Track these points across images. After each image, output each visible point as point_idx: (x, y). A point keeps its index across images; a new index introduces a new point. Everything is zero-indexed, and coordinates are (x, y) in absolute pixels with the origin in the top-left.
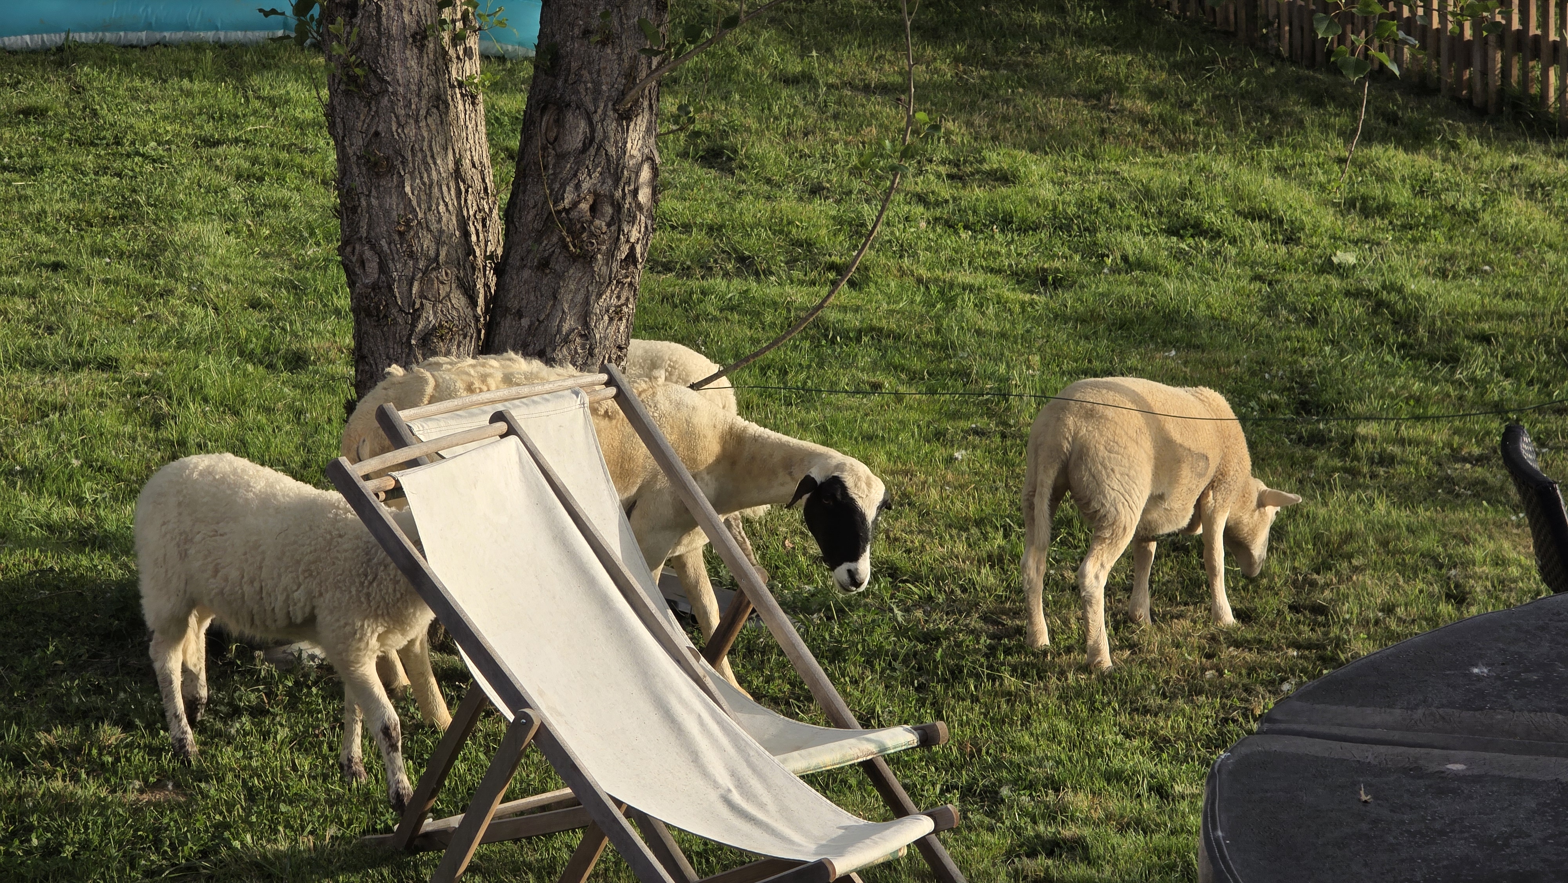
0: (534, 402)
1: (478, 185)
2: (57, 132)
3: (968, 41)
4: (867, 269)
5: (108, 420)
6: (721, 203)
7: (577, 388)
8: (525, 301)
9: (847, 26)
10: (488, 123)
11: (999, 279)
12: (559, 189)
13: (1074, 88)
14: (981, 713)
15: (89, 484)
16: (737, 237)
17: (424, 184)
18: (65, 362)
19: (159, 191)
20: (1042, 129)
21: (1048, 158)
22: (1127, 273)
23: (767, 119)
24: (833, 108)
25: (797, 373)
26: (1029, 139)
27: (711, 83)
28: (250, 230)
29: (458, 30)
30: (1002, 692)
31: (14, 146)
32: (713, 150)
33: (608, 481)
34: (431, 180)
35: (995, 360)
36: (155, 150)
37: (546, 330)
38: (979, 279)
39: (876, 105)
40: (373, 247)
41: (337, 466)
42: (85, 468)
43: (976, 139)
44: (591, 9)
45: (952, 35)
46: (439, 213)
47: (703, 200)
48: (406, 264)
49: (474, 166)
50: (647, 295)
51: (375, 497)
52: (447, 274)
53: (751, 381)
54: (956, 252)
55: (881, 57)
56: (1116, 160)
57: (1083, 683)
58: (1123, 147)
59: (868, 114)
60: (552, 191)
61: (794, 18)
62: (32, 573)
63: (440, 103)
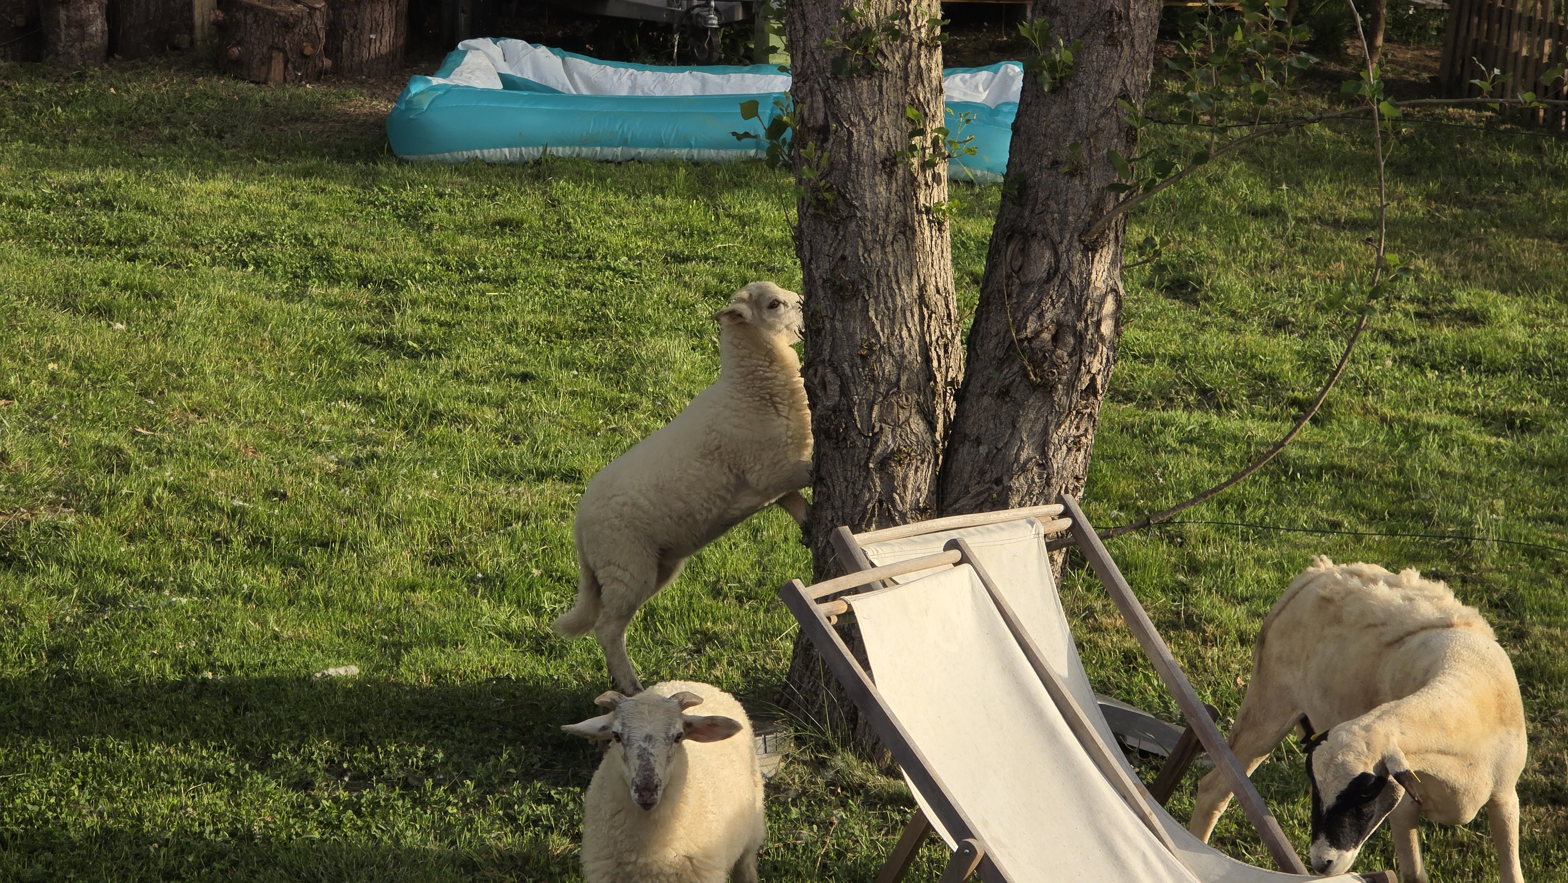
0: (988, 530)
1: (942, 311)
2: (531, 244)
3: (1442, 179)
4: (1330, 406)
6: (1185, 334)
7: (1032, 518)
8: (984, 429)
9: (1319, 161)
10: (954, 246)
11: (1465, 421)
12: (1022, 318)
13: (1549, 229)
14: (1432, 863)
15: (548, 593)
16: (1200, 369)
17: (888, 309)
18: (530, 471)
19: (628, 305)
20: (1514, 270)
21: (1520, 300)
23: (1234, 251)
24: (1301, 242)
25: (1255, 508)
26: (1501, 279)
27: (1179, 214)
29: (927, 157)
30: (1454, 843)
31: (490, 256)
32: (1178, 281)
33: (1059, 613)
34: (895, 305)
35: (1458, 503)
36: (626, 264)
37: (1003, 458)
38: (1445, 420)
39: (1344, 240)
40: (835, 370)
41: (792, 588)
42: (545, 578)
43: (1446, 278)
44: (1061, 140)
45: (1425, 172)
46: (901, 338)
47: (1166, 330)
48: (867, 387)
49: (938, 292)
50: (1106, 425)
51: (827, 621)
52: (907, 399)
53: (1208, 516)
54: (1422, 392)
55: (1352, 192)
57: (1537, 837)
59: (1337, 250)
60: (1014, 319)
61: (1265, 151)
62: (488, 681)
63: (907, 230)
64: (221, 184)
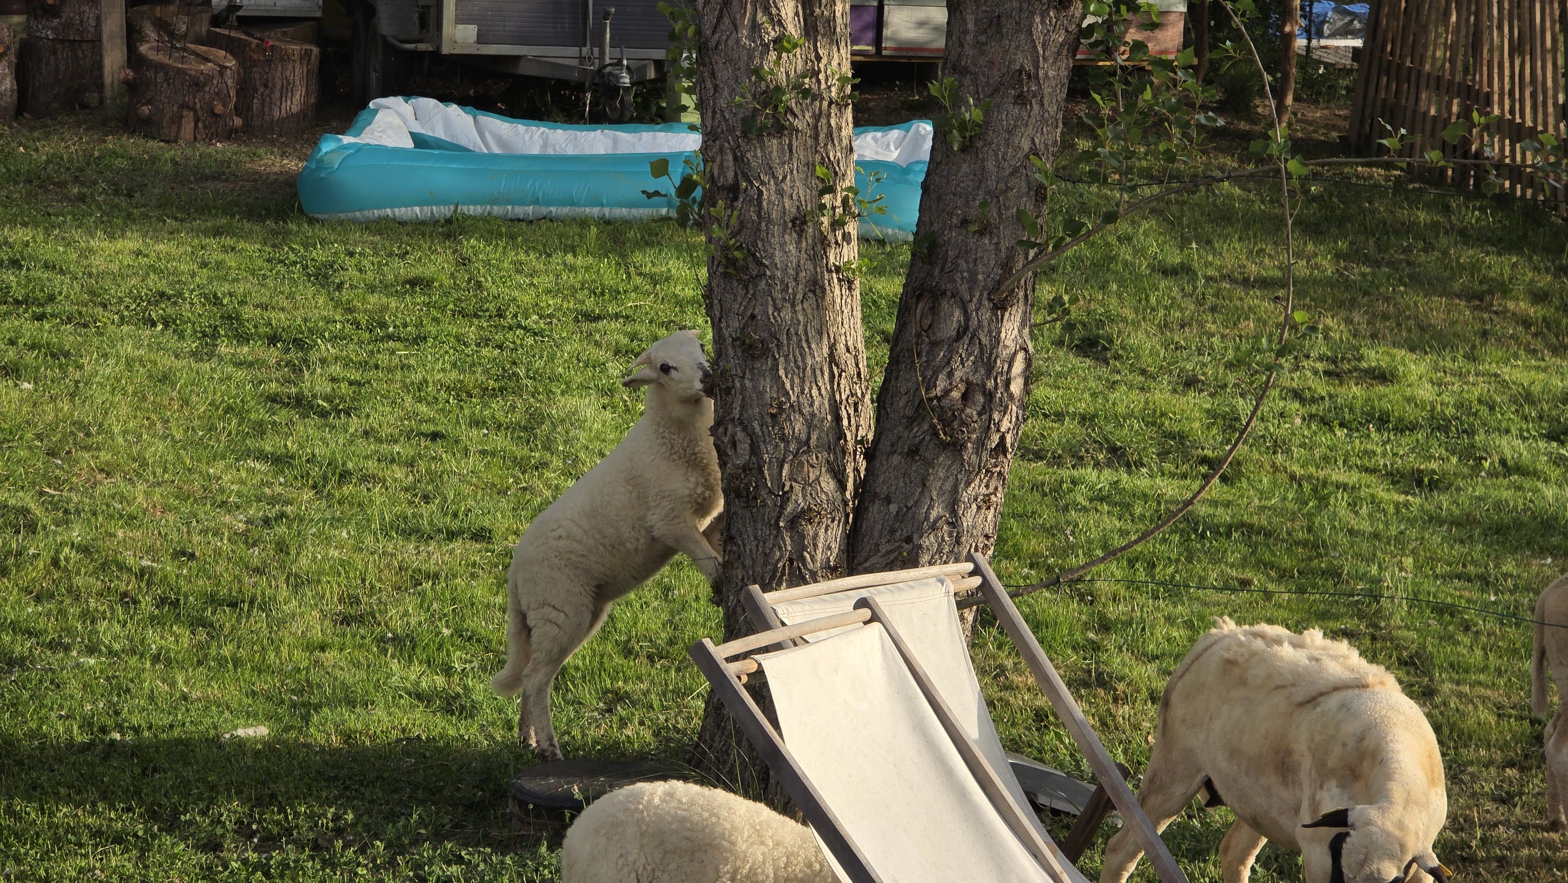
0: (898, 588)
1: (852, 369)
2: (441, 303)
3: (1350, 238)
4: (1239, 464)
5: (480, 591)
6: (1095, 393)
7: (942, 577)
8: (894, 487)
9: (1228, 219)
10: (864, 305)
11: (1373, 479)
12: (932, 376)
13: (1456, 287)
15: (458, 653)
16: (1110, 428)
17: (798, 368)
18: (440, 531)
19: (539, 364)
20: (1422, 329)
21: (1428, 358)
22: (1505, 477)
23: (1144, 310)
24: (1211, 300)
25: (1165, 566)
26: (1409, 338)
27: (1089, 272)
28: (626, 406)
29: (837, 214)
31: (400, 315)
32: (1089, 339)
33: (970, 671)
34: (805, 364)
35: (1367, 561)
36: (536, 323)
37: (913, 517)
38: (1353, 478)
39: (1255, 299)
40: (745, 429)
41: (702, 647)
42: (455, 638)
43: (1355, 336)
44: (970, 198)
45: (1334, 231)
46: (811, 396)
47: (1076, 389)
48: (777, 446)
49: (848, 350)
50: (1017, 483)
51: (737, 680)
52: (817, 458)
53: (1119, 574)
54: (1331, 450)
55: (1261, 250)
56: (1497, 363)
58: (1504, 349)
59: (1246, 308)
60: (924, 378)
61: (1175, 208)
62: (399, 741)
63: (816, 288)
64: (130, 243)
